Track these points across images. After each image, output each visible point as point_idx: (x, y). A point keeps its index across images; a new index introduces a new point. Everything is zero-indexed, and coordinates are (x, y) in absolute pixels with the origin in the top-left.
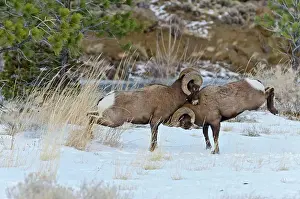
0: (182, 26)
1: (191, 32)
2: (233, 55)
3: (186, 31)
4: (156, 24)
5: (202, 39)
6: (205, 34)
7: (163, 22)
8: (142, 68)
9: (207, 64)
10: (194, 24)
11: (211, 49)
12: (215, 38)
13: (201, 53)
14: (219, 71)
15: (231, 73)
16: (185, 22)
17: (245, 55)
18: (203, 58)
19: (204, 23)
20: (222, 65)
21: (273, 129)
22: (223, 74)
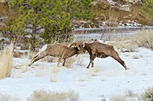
0: (119, 7)
1: (123, 9)
2: (139, 17)
3: (121, 9)
4: (109, 6)
5: (127, 11)
6: (128, 10)
7: (112, 5)
8: (104, 23)
9: (129, 21)
10: (124, 6)
11: (131, 15)
12: (132, 11)
13: (127, 17)
14: (134, 24)
15: (138, 24)
16: (121, 5)
17: (143, 17)
18: (127, 19)
19: (128, 5)
20: (135, 21)
21: (145, 55)
22: (135, 25)
